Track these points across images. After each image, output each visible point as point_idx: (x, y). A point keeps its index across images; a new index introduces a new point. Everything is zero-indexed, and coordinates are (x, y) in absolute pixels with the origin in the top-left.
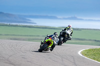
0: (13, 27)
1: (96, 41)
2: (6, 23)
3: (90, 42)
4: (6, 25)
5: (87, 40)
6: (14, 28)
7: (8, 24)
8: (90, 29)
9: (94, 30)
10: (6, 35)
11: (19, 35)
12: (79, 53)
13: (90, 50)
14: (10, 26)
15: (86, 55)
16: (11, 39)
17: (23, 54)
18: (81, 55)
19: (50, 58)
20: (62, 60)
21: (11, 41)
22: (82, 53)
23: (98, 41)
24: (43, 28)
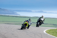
0: (6, 17)
1: (54, 25)
2: (3, 15)
3: (51, 25)
4: (3, 16)
5: (49, 24)
6: (8, 17)
7: (4, 15)
8: (51, 18)
9: (53, 18)
10: (3, 21)
11: (10, 22)
12: (44, 32)
13: (50, 30)
14: (5, 16)
15: (48, 33)
16: (5, 24)
17: (12, 32)
18: (46, 33)
19: (28, 35)
20: (35, 36)
21: (6, 25)
22: (46, 32)
23: (55, 25)
24: (24, 17)
